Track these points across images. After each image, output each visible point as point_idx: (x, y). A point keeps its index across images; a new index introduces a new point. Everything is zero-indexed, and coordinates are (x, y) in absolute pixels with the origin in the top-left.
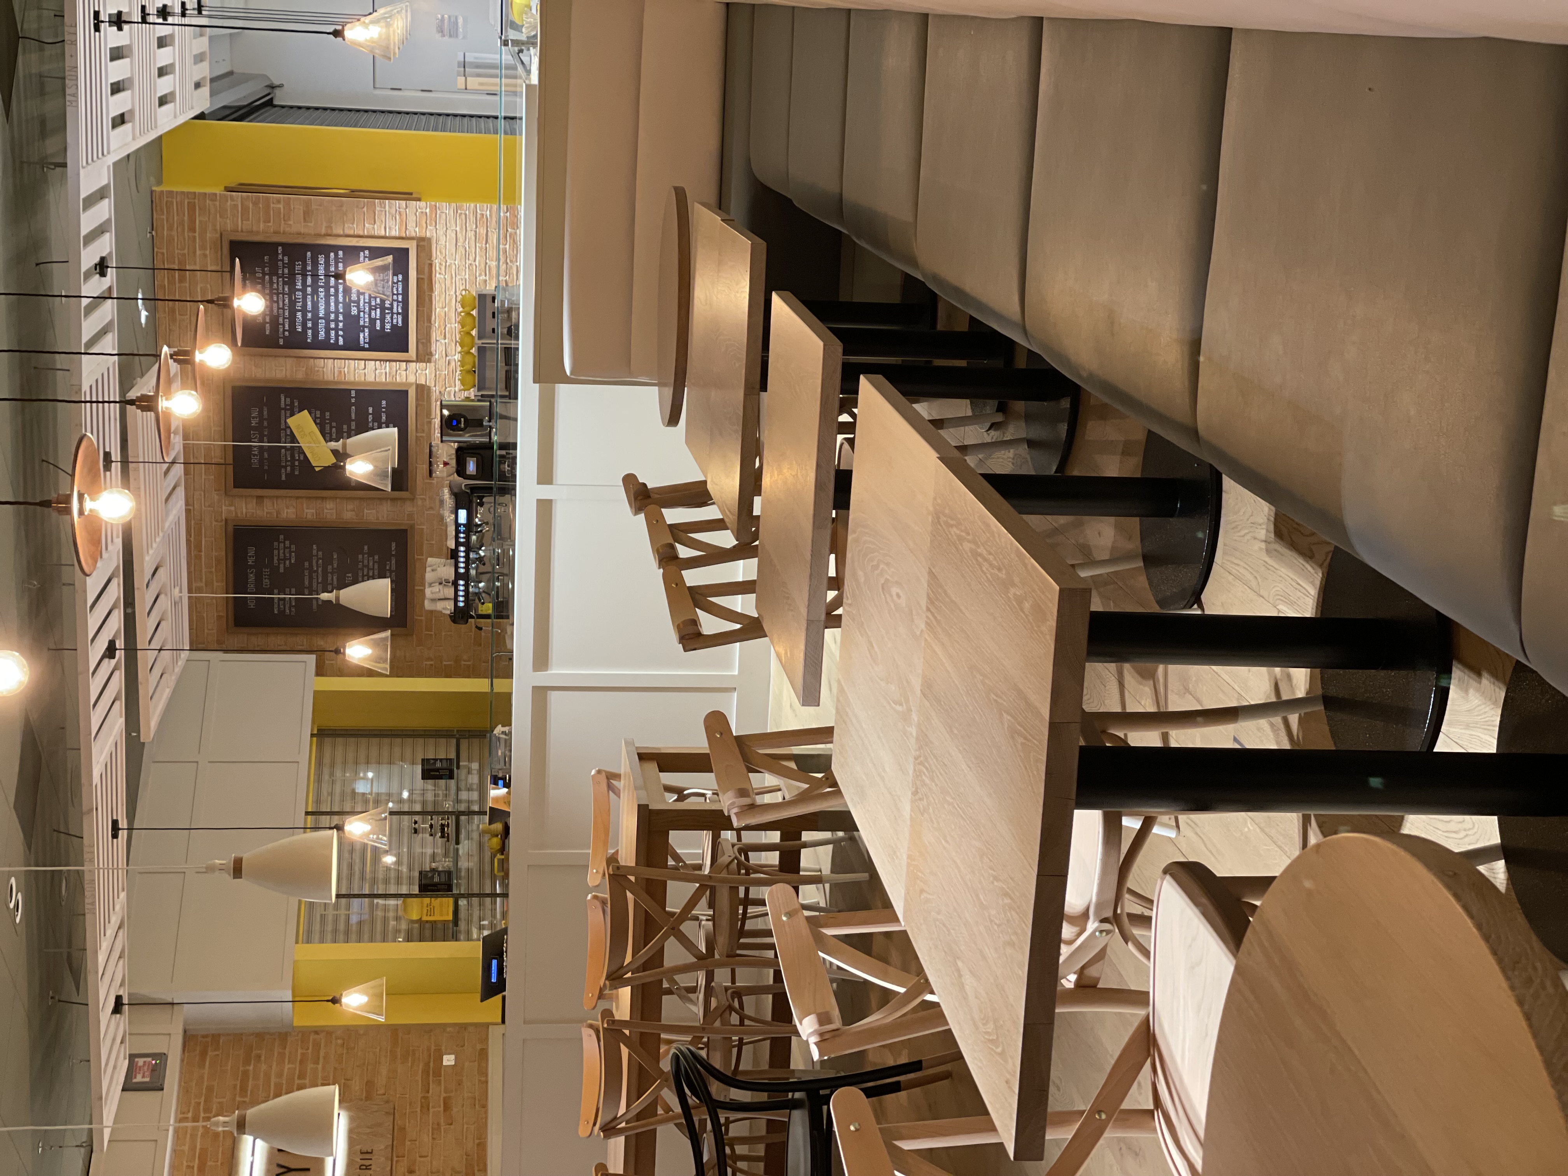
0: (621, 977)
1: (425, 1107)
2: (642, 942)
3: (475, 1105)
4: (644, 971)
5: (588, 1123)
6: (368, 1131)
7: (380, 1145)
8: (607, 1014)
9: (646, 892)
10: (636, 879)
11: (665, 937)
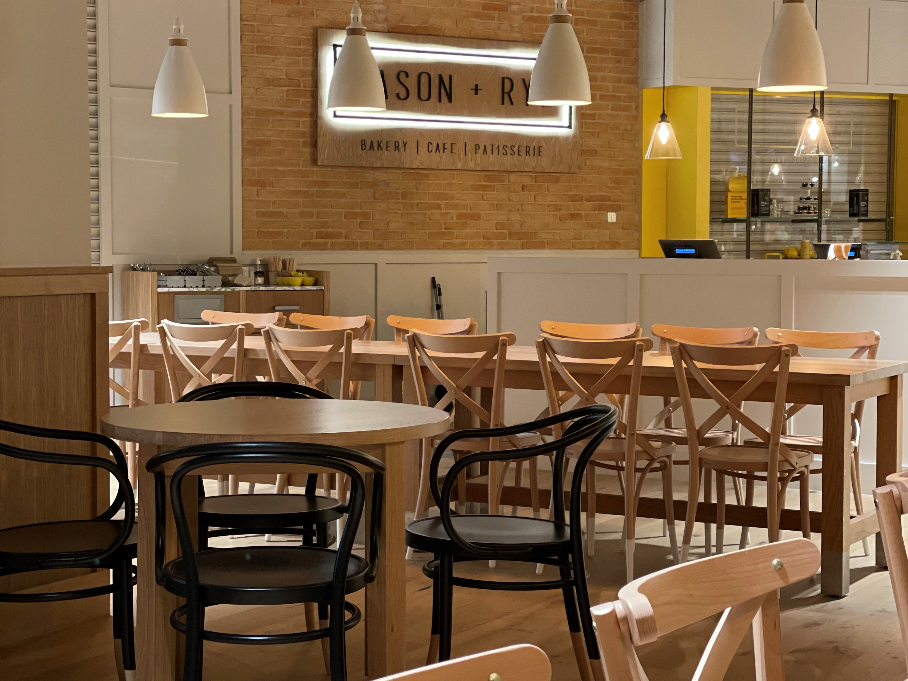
0: (682, 358)
1: (575, 199)
2: (716, 378)
3: (575, 239)
4: (687, 379)
5: (553, 329)
6: (557, 153)
7: (544, 163)
8: (649, 345)
9: (763, 382)
10: (776, 373)
11: (719, 400)
